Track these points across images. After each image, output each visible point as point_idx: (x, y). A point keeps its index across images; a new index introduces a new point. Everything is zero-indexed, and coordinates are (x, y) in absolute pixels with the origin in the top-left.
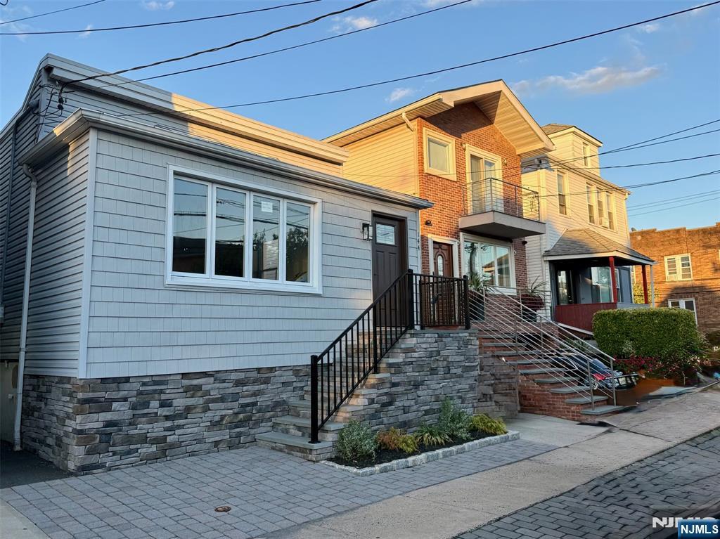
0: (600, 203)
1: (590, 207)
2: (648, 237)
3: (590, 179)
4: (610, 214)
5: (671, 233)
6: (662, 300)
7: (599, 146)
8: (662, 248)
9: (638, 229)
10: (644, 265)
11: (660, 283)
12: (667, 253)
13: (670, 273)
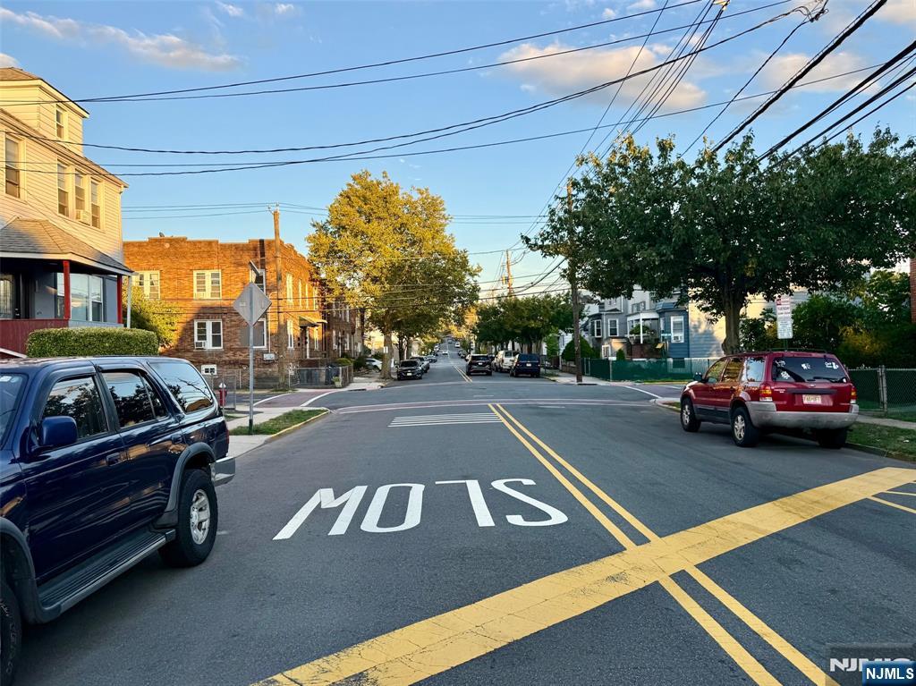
0: (79, 191)
1: (63, 194)
2: (177, 246)
3: (65, 157)
4: (95, 208)
5: (203, 244)
6: (188, 320)
7: (84, 117)
8: (191, 260)
9: (167, 235)
10: (120, 276)
11: (186, 300)
12: (197, 266)
13: (198, 290)
